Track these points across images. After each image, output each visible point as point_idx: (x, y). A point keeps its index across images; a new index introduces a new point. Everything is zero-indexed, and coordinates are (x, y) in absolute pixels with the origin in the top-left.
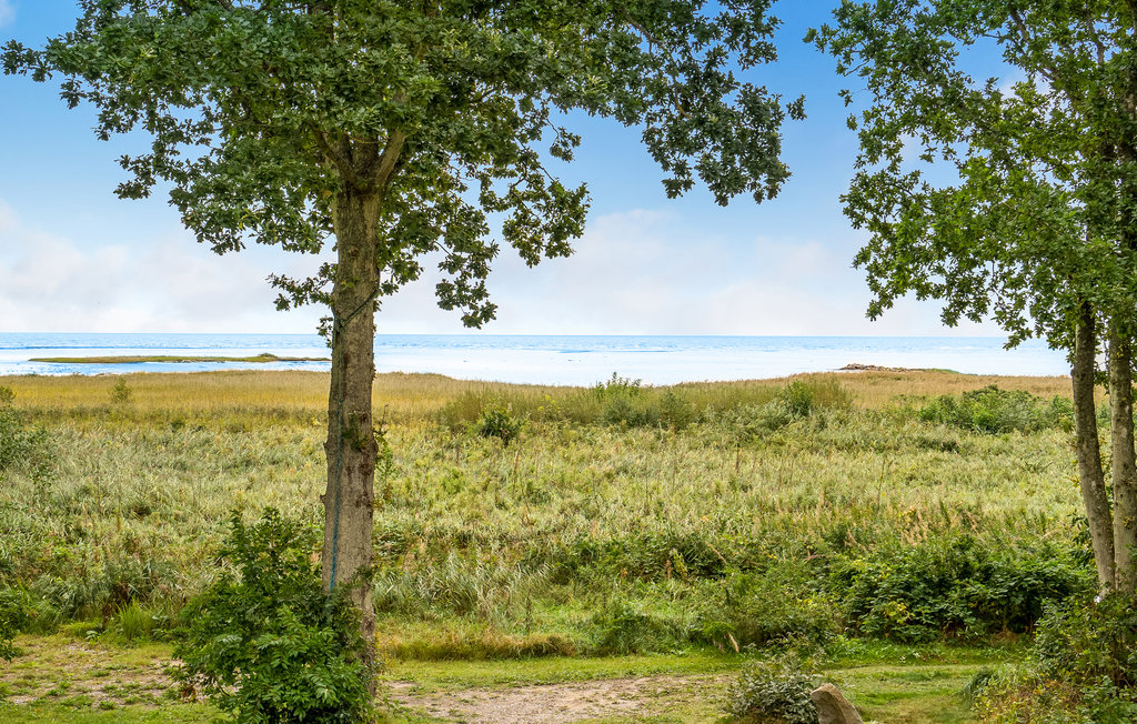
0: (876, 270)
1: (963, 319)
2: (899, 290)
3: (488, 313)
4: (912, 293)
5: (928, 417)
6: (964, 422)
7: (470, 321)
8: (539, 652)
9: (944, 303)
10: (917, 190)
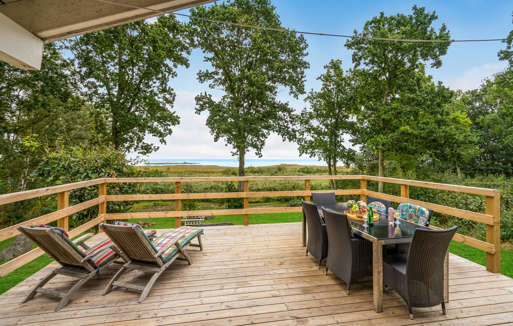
0: (300, 150)
1: (312, 157)
2: (303, 153)
3: (261, 156)
4: (304, 153)
5: (299, 171)
6: (304, 172)
7: (259, 157)
8: (257, 202)
9: (310, 155)
10: (306, 140)
